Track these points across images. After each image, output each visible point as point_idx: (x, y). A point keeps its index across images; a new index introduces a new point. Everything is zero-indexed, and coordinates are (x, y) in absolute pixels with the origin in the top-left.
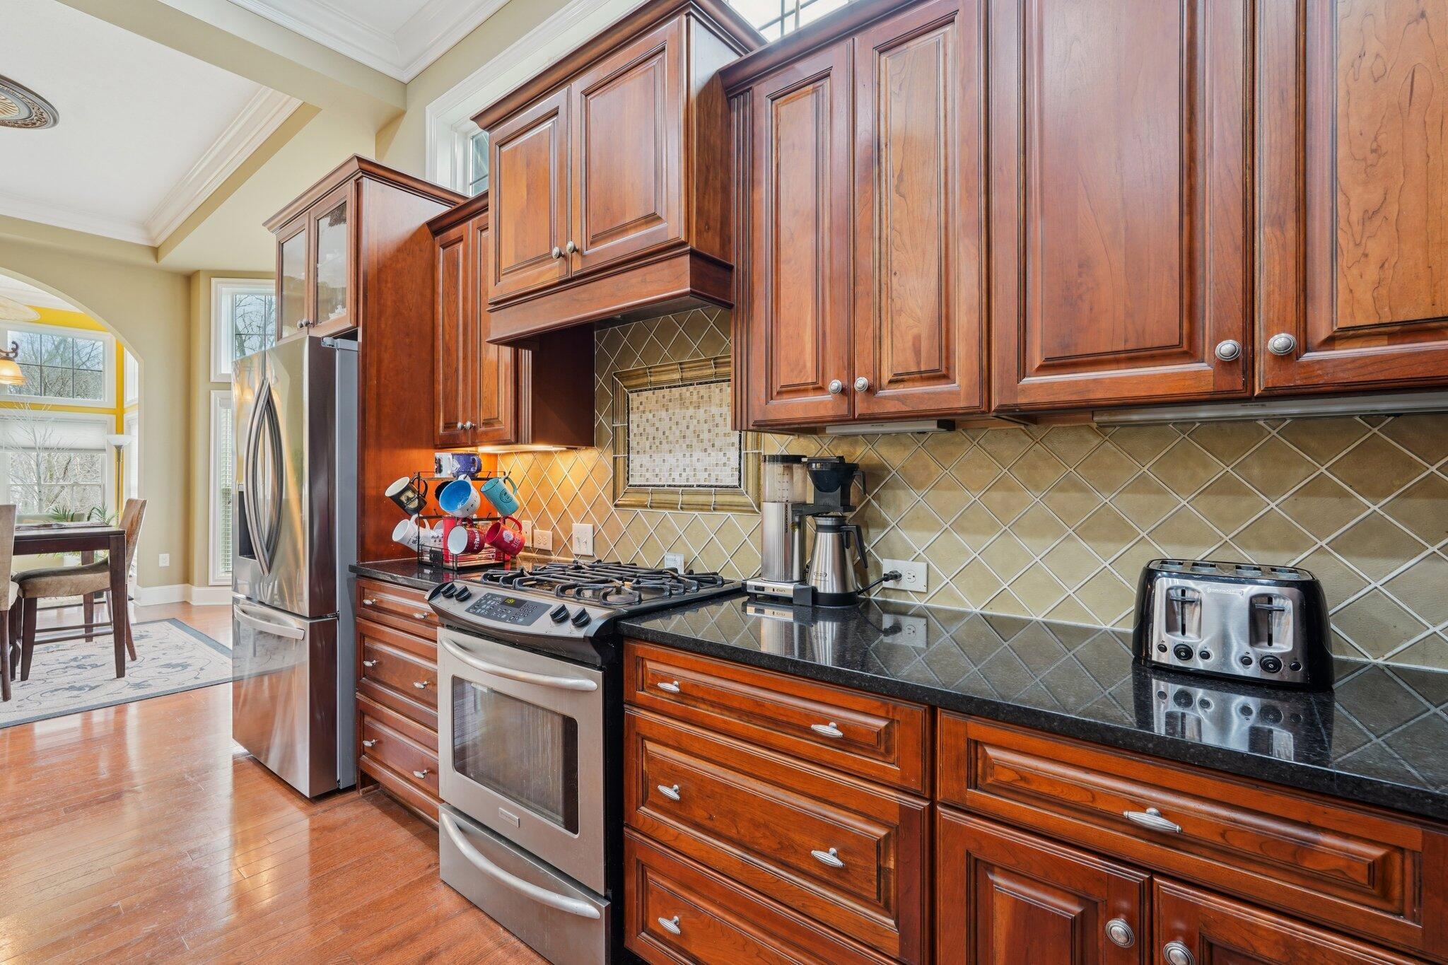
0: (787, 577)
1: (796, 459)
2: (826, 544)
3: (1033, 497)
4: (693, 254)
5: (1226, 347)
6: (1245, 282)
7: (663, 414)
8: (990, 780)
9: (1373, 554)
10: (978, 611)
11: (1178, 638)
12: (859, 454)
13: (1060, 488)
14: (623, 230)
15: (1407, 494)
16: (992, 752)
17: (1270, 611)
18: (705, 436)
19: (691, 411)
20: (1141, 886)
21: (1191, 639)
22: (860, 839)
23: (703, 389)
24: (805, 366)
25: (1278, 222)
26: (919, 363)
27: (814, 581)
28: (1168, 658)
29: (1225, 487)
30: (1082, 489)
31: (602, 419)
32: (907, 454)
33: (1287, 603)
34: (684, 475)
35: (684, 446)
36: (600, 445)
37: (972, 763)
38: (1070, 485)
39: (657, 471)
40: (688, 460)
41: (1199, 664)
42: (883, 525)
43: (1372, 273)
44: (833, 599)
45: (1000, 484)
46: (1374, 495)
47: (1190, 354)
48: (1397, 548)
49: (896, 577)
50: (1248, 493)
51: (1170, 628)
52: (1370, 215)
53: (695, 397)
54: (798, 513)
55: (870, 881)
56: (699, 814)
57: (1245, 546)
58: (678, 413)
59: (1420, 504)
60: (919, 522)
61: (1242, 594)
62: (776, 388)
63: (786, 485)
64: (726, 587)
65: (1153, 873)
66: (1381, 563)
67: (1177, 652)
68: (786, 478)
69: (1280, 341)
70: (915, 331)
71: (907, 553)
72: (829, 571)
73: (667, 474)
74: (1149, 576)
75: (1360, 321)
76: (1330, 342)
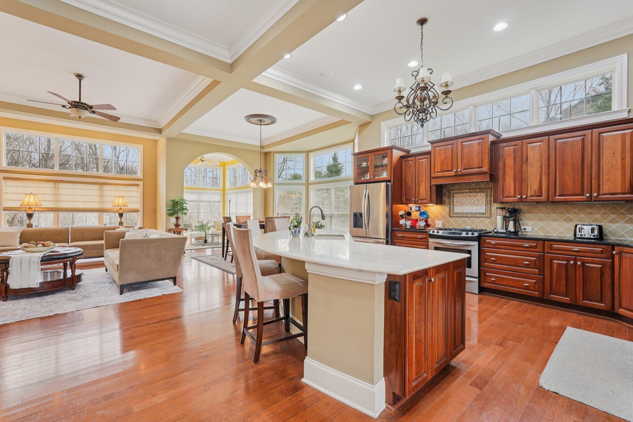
0: (503, 229)
1: (505, 208)
2: (511, 223)
3: (554, 215)
4: (490, 174)
5: (588, 195)
6: (591, 186)
7: (464, 198)
8: (553, 249)
9: (613, 223)
10: (543, 234)
11: (581, 233)
12: (516, 207)
13: (559, 213)
14: (473, 168)
15: (619, 214)
16: (553, 245)
17: (594, 229)
18: (476, 203)
19: (472, 198)
20: (575, 258)
21: (582, 233)
22: (531, 260)
23: (475, 194)
24: (511, 193)
25: (595, 179)
26: (536, 194)
27: (509, 229)
28: (579, 236)
29: (590, 213)
30: (564, 213)
31: (445, 199)
32: (527, 207)
33: (596, 228)
34: (470, 211)
35: (470, 205)
36: (445, 204)
37: (551, 247)
38: (562, 213)
39: (462, 210)
40: (471, 208)
41: (583, 236)
42: (522, 220)
43: (608, 187)
44: (513, 232)
45: (548, 213)
46: (614, 214)
47: (583, 195)
48: (617, 222)
49: (525, 229)
50: (593, 214)
51: (579, 232)
52: (608, 180)
53: (473, 195)
54: (505, 218)
55: (533, 265)
56: (499, 262)
57: (593, 222)
58: (468, 198)
59: (621, 216)
60: (530, 219)
61: (590, 227)
62: (505, 196)
63: (502, 213)
64: (487, 232)
65: (576, 256)
66: (615, 224)
67: (580, 235)
68: (502, 211)
69: (595, 194)
70: (535, 189)
71: (527, 225)
72: (512, 227)
73: (465, 211)
74: (576, 226)
75: (606, 192)
76: (602, 195)
